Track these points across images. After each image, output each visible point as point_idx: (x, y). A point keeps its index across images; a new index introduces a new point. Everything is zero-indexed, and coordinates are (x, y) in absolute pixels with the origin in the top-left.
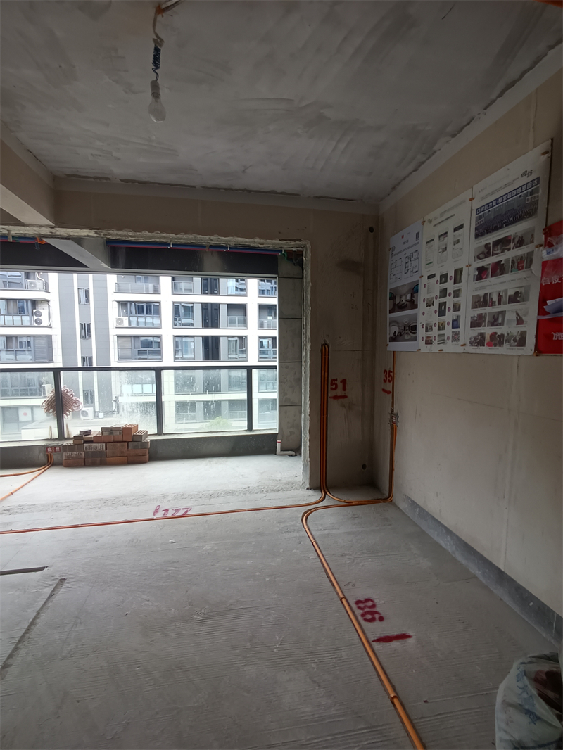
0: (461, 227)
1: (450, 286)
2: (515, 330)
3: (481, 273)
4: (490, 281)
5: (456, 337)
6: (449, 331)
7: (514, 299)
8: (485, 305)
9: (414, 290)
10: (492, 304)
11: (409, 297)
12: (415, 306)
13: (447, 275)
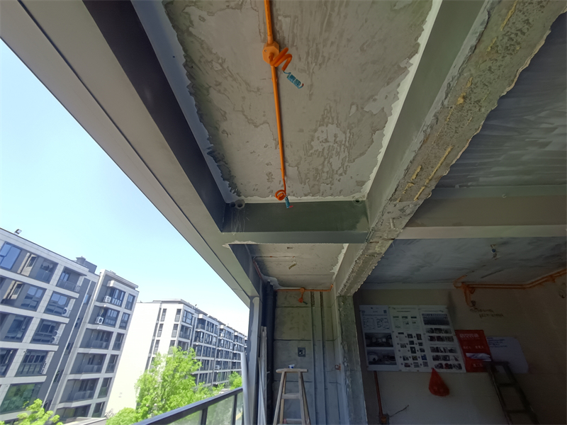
0: (415, 317)
1: (415, 340)
2: (456, 363)
3: (432, 339)
4: (437, 342)
5: (426, 364)
6: (420, 361)
7: (451, 351)
8: (438, 352)
9: (389, 337)
10: (442, 352)
11: (384, 340)
12: (392, 346)
13: (411, 335)
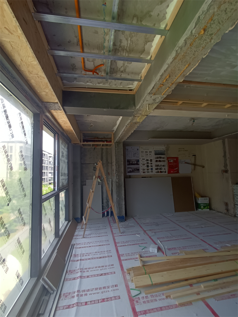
0: (151, 152)
1: (149, 162)
2: (164, 171)
3: (157, 161)
4: (158, 162)
5: (152, 172)
6: (150, 170)
8: (158, 166)
9: (138, 161)
10: (160, 166)
11: (136, 162)
12: (139, 165)
13: (148, 160)
